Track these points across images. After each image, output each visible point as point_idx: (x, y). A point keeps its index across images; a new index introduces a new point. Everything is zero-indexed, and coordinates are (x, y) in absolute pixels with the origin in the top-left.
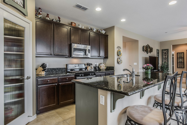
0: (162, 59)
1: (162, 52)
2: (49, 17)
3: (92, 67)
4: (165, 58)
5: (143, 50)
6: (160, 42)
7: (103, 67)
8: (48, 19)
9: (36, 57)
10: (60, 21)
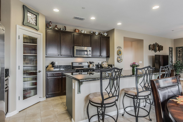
0: (176, 57)
1: (177, 51)
2: (57, 27)
3: (94, 65)
4: (180, 56)
5: (150, 49)
6: (174, 40)
7: (105, 65)
8: (57, 29)
9: (46, 57)
10: (65, 29)
